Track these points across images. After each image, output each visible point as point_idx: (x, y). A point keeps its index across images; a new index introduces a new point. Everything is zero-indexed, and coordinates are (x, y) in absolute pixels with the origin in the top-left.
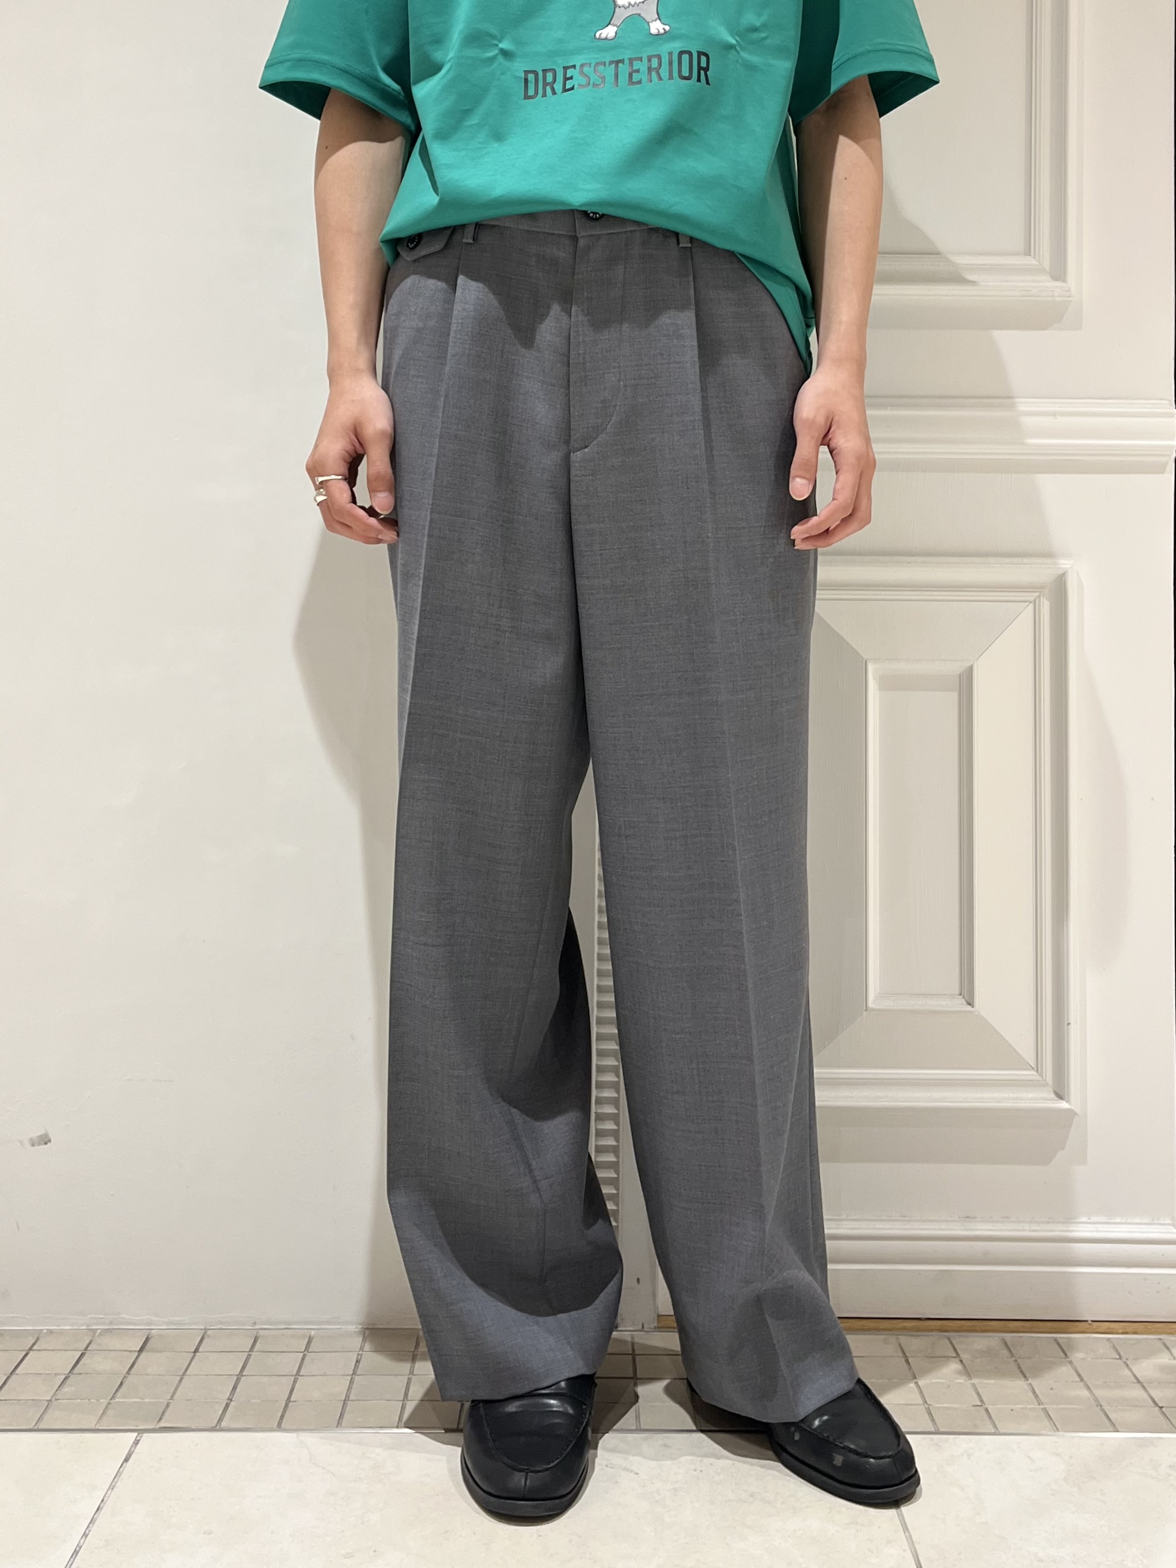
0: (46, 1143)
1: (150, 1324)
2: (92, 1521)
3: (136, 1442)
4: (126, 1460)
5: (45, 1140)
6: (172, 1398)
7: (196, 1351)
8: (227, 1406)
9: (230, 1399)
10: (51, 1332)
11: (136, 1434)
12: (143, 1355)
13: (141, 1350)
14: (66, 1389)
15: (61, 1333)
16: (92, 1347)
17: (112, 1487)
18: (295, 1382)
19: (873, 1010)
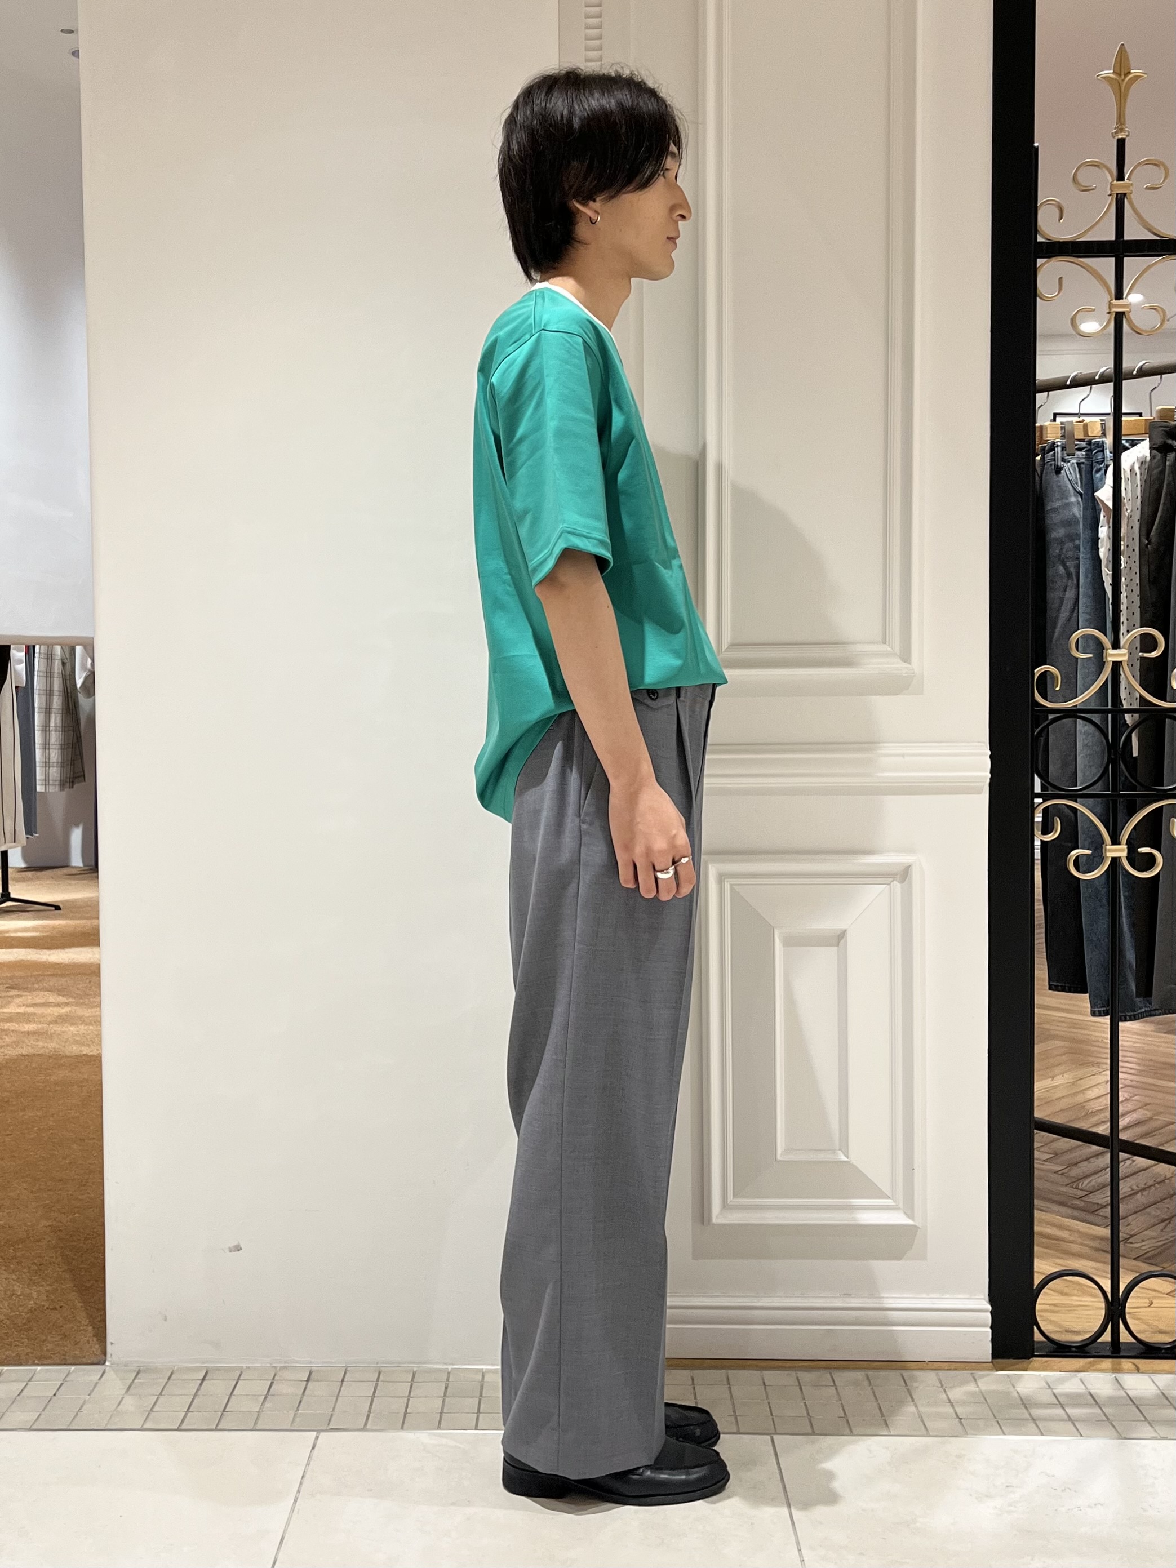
0: (239, 1250)
1: (311, 1363)
2: (301, 1483)
3: (317, 1438)
4: (313, 1448)
5: (238, 1248)
6: (333, 1410)
7: (343, 1381)
8: (368, 1416)
9: (370, 1412)
10: (248, 1368)
11: (315, 1433)
12: (310, 1383)
13: (308, 1380)
14: (267, 1405)
15: (255, 1368)
16: (276, 1378)
17: (308, 1464)
18: (408, 1401)
19: (780, 1161)
